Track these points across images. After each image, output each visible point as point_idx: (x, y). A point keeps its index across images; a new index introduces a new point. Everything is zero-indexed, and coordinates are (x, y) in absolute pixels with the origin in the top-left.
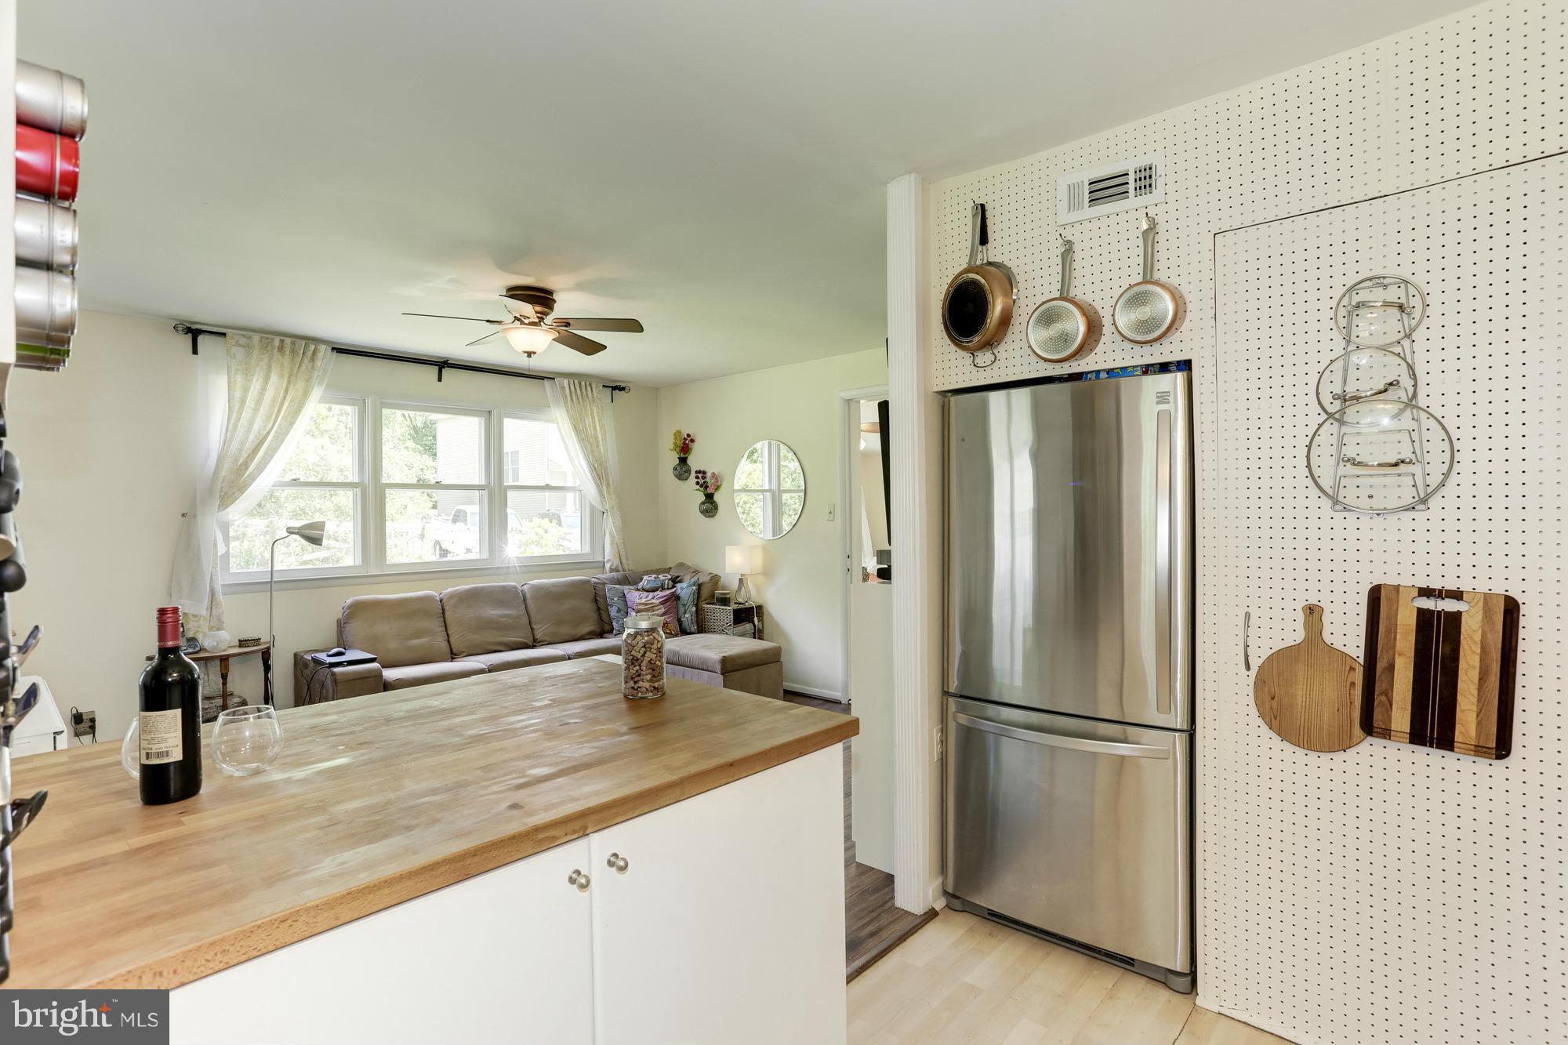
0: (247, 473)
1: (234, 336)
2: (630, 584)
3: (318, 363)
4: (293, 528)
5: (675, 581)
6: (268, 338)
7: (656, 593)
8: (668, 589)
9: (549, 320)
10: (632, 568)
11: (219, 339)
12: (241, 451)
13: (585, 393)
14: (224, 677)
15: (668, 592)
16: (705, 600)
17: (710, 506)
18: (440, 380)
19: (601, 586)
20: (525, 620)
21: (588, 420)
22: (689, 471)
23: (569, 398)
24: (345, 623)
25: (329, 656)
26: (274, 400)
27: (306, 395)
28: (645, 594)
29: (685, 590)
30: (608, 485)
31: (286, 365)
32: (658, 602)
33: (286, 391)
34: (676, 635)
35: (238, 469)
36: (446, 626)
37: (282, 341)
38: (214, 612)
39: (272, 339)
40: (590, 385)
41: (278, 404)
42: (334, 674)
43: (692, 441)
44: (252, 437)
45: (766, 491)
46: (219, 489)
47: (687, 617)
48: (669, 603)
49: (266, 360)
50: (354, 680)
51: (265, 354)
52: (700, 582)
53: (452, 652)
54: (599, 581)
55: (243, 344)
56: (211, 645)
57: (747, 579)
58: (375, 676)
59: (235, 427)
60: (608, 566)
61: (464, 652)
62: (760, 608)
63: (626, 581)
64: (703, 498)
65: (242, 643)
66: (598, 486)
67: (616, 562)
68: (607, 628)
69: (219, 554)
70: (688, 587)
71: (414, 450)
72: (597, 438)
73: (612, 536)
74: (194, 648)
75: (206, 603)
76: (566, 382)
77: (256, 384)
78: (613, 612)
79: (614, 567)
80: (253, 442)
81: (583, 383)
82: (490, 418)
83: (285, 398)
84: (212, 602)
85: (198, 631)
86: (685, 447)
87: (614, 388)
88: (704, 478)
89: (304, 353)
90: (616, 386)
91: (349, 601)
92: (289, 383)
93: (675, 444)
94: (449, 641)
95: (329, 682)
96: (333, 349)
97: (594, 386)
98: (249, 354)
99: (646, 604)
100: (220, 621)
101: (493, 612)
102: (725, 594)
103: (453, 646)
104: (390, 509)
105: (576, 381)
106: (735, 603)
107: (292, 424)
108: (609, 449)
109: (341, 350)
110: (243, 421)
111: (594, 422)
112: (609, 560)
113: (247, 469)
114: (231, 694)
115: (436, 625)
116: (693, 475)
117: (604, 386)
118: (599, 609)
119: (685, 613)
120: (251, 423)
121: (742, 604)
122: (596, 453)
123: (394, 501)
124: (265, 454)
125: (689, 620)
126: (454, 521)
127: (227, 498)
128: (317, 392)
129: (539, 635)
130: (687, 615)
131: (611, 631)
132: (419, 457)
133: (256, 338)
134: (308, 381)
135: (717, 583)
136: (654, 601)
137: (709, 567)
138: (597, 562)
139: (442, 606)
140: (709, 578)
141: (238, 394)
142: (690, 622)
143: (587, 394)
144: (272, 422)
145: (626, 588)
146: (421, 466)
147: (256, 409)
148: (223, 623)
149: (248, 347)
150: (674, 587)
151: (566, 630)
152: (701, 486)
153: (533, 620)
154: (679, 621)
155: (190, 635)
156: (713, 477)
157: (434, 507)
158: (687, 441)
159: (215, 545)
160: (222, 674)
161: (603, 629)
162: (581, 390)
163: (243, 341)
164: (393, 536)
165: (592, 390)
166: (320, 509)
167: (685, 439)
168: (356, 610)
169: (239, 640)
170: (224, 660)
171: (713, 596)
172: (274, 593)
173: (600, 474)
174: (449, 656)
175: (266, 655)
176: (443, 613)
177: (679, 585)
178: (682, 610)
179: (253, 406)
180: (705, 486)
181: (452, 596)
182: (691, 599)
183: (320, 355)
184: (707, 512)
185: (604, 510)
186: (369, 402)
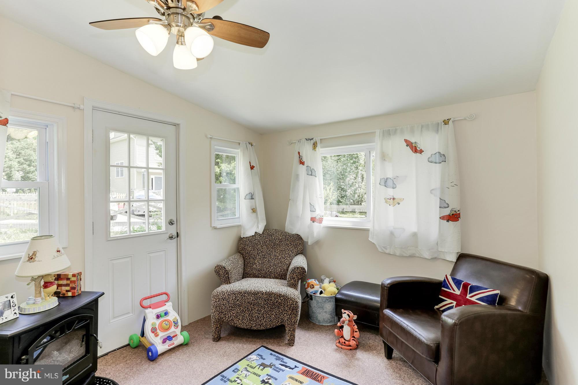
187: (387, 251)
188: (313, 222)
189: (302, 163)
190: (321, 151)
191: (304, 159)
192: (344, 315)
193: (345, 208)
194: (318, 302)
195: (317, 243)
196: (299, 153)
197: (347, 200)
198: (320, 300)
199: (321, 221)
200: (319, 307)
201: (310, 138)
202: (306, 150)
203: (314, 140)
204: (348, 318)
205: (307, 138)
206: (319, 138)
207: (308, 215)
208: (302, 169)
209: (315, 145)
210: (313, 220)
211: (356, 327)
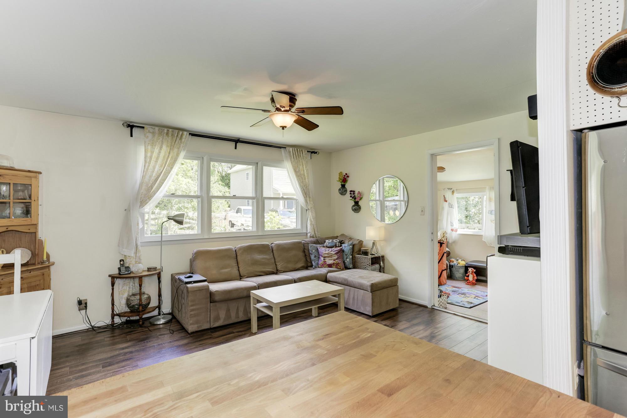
0: (152, 191)
1: (148, 128)
2: (319, 244)
3: (183, 140)
4: (171, 216)
5: (341, 243)
6: (162, 129)
7: (333, 249)
8: (338, 247)
9: (293, 110)
10: (319, 236)
11: (141, 130)
12: (149, 180)
13: (299, 155)
14: (140, 286)
15: (339, 248)
16: (356, 252)
17: (357, 207)
18: (236, 148)
19: (306, 244)
20: (273, 261)
21: (301, 167)
22: (346, 191)
23: (292, 157)
24: (193, 261)
25: (185, 278)
26: (164, 157)
27: (178, 155)
28: (328, 249)
29: (346, 247)
30: (309, 197)
31: (169, 141)
32: (334, 253)
33: (169, 153)
34: (343, 270)
35: (148, 189)
36: (237, 263)
37: (168, 130)
38: (137, 254)
39: (164, 129)
40: (302, 151)
41: (166, 159)
42: (187, 288)
43: (348, 177)
44: (154, 174)
45: (378, 200)
46: (140, 198)
47: (348, 261)
48: (339, 253)
49: (161, 139)
50: (196, 291)
51: (161, 136)
52: (354, 244)
53: (240, 275)
54: (305, 242)
55: (151, 131)
56: (135, 270)
57: (376, 242)
58: (206, 289)
59: (147, 169)
60: (309, 235)
61: (246, 276)
62: (383, 257)
63: (317, 242)
64: (353, 204)
65: (149, 269)
66: (305, 197)
67: (313, 233)
68: (309, 264)
69: (140, 228)
70: (348, 246)
71: (222, 185)
72: (304, 175)
73: (311, 221)
74: (128, 272)
75: (134, 250)
76: (291, 149)
77: (156, 150)
78: (312, 257)
79: (311, 235)
80: (155, 176)
81: (299, 150)
82: (257, 166)
83: (168, 156)
84: (136, 250)
85: (130, 263)
86: (344, 180)
87: (312, 152)
88: (354, 194)
89: (177, 136)
90: (313, 151)
91: (195, 251)
92: (170, 149)
93: (339, 178)
94: (239, 270)
95: (185, 291)
96: (190, 134)
97: (303, 151)
98: (154, 136)
99: (328, 254)
100: (140, 259)
101: (259, 257)
102: (366, 250)
103: (241, 273)
104: (214, 207)
105: (296, 149)
106: (371, 254)
107: (172, 168)
108: (310, 181)
109: (194, 135)
110: (151, 167)
111: (303, 168)
112: (309, 232)
113: (152, 188)
114: (144, 293)
115: (233, 263)
116: (348, 192)
117: (308, 151)
118: (306, 255)
119: (347, 258)
120: (154, 168)
121: (374, 255)
122: (304, 182)
123: (215, 204)
124: (160, 182)
125: (349, 262)
126: (237, 212)
127: (143, 203)
128: (182, 154)
129: (279, 268)
130: (348, 260)
131: (312, 266)
132: (223, 188)
133: (157, 128)
134: (178, 149)
135: (362, 244)
136: (332, 252)
137: (358, 236)
138: (304, 233)
139: (236, 253)
140: (358, 242)
141: (149, 154)
142: (349, 263)
143: (300, 155)
144: (163, 167)
145: (318, 246)
146: (224, 191)
147: (156, 162)
148: (141, 260)
149: (153, 133)
150: (341, 246)
151: (291, 266)
152: (353, 198)
153: (276, 260)
154: (344, 262)
155: (127, 265)
156: (359, 193)
157: (229, 207)
158: (345, 177)
159: (138, 224)
160: (139, 284)
161: (307, 265)
162: (298, 153)
163: (151, 130)
164: (214, 218)
165: (302, 153)
166: (187, 207)
167: (344, 176)
168: (198, 255)
169: (148, 268)
170: (141, 278)
171: (360, 250)
172: (163, 246)
173: (306, 193)
174: (239, 277)
175: (159, 276)
176: (237, 257)
177: (343, 245)
178: (345, 257)
179: (155, 160)
180: (354, 198)
181: (240, 248)
182: (350, 252)
183: (184, 137)
184: (356, 210)
185: (307, 209)
186: (205, 159)
187: (492, 246)
188: (452, 231)
189: (446, 201)
190: (456, 195)
191: (447, 199)
192: (469, 270)
193: (469, 226)
194: (456, 269)
195: (454, 242)
196: (444, 196)
197: (470, 221)
198: (457, 267)
199: (456, 231)
200: (457, 271)
201: (451, 188)
202: (448, 195)
203: (453, 190)
204: (471, 270)
205: (449, 188)
206: (455, 189)
207: (450, 228)
208: (446, 205)
209: (453, 192)
210: (452, 230)
211: (475, 275)
